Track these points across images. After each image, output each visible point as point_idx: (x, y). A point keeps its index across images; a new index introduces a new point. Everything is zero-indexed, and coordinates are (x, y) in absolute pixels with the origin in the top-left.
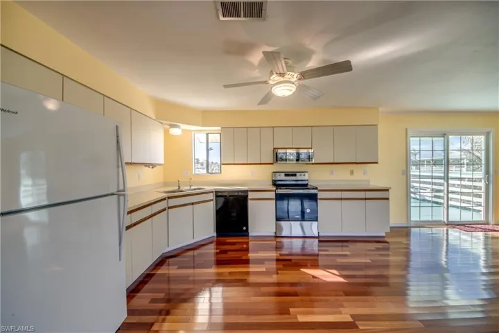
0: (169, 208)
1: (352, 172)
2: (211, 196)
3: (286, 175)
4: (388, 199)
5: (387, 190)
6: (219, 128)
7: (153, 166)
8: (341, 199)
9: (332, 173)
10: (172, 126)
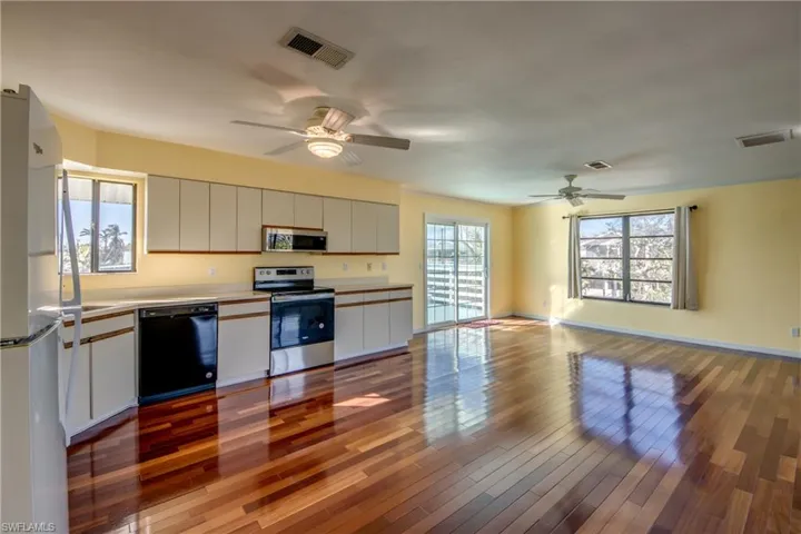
1: (369, 266)
2: (131, 321)
3: (279, 273)
4: (410, 298)
5: (410, 288)
8: (363, 303)
9: (345, 268)
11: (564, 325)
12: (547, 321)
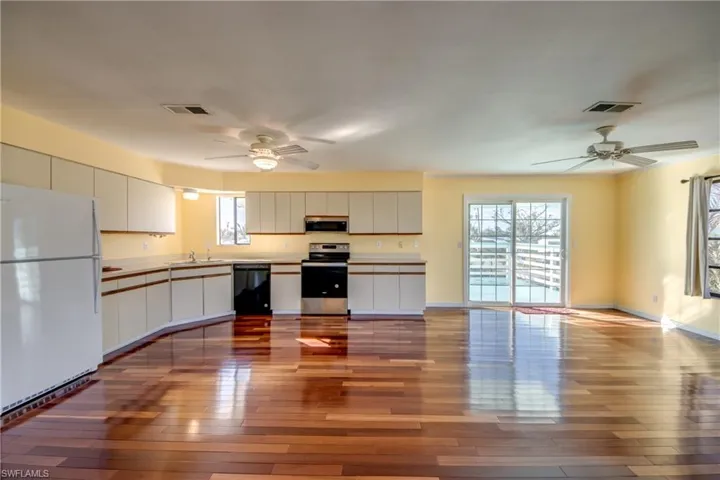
0: (173, 280)
1: (400, 246)
2: (229, 269)
3: (324, 247)
4: (424, 273)
5: (424, 264)
6: (244, 192)
7: (162, 234)
10: (186, 190)
11: (680, 330)
12: (658, 321)
